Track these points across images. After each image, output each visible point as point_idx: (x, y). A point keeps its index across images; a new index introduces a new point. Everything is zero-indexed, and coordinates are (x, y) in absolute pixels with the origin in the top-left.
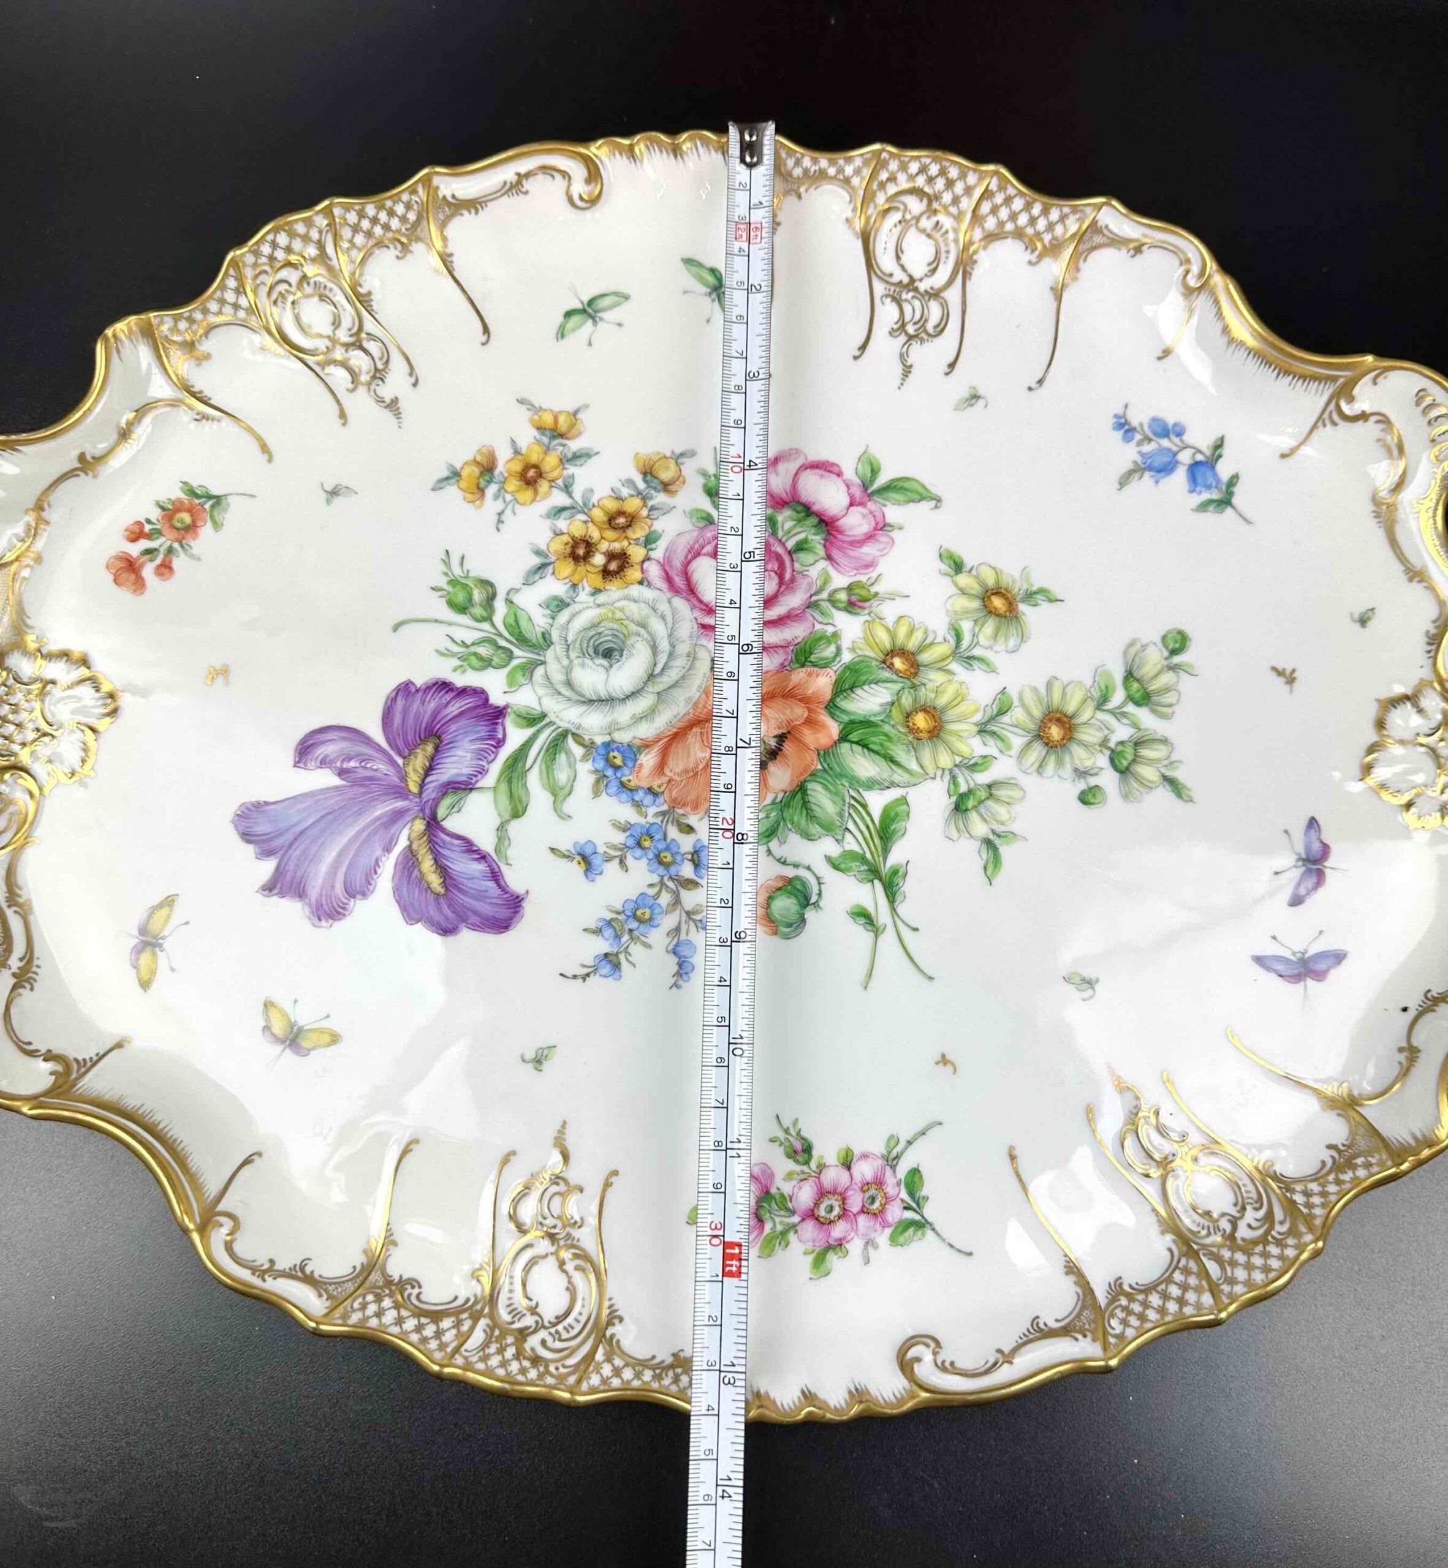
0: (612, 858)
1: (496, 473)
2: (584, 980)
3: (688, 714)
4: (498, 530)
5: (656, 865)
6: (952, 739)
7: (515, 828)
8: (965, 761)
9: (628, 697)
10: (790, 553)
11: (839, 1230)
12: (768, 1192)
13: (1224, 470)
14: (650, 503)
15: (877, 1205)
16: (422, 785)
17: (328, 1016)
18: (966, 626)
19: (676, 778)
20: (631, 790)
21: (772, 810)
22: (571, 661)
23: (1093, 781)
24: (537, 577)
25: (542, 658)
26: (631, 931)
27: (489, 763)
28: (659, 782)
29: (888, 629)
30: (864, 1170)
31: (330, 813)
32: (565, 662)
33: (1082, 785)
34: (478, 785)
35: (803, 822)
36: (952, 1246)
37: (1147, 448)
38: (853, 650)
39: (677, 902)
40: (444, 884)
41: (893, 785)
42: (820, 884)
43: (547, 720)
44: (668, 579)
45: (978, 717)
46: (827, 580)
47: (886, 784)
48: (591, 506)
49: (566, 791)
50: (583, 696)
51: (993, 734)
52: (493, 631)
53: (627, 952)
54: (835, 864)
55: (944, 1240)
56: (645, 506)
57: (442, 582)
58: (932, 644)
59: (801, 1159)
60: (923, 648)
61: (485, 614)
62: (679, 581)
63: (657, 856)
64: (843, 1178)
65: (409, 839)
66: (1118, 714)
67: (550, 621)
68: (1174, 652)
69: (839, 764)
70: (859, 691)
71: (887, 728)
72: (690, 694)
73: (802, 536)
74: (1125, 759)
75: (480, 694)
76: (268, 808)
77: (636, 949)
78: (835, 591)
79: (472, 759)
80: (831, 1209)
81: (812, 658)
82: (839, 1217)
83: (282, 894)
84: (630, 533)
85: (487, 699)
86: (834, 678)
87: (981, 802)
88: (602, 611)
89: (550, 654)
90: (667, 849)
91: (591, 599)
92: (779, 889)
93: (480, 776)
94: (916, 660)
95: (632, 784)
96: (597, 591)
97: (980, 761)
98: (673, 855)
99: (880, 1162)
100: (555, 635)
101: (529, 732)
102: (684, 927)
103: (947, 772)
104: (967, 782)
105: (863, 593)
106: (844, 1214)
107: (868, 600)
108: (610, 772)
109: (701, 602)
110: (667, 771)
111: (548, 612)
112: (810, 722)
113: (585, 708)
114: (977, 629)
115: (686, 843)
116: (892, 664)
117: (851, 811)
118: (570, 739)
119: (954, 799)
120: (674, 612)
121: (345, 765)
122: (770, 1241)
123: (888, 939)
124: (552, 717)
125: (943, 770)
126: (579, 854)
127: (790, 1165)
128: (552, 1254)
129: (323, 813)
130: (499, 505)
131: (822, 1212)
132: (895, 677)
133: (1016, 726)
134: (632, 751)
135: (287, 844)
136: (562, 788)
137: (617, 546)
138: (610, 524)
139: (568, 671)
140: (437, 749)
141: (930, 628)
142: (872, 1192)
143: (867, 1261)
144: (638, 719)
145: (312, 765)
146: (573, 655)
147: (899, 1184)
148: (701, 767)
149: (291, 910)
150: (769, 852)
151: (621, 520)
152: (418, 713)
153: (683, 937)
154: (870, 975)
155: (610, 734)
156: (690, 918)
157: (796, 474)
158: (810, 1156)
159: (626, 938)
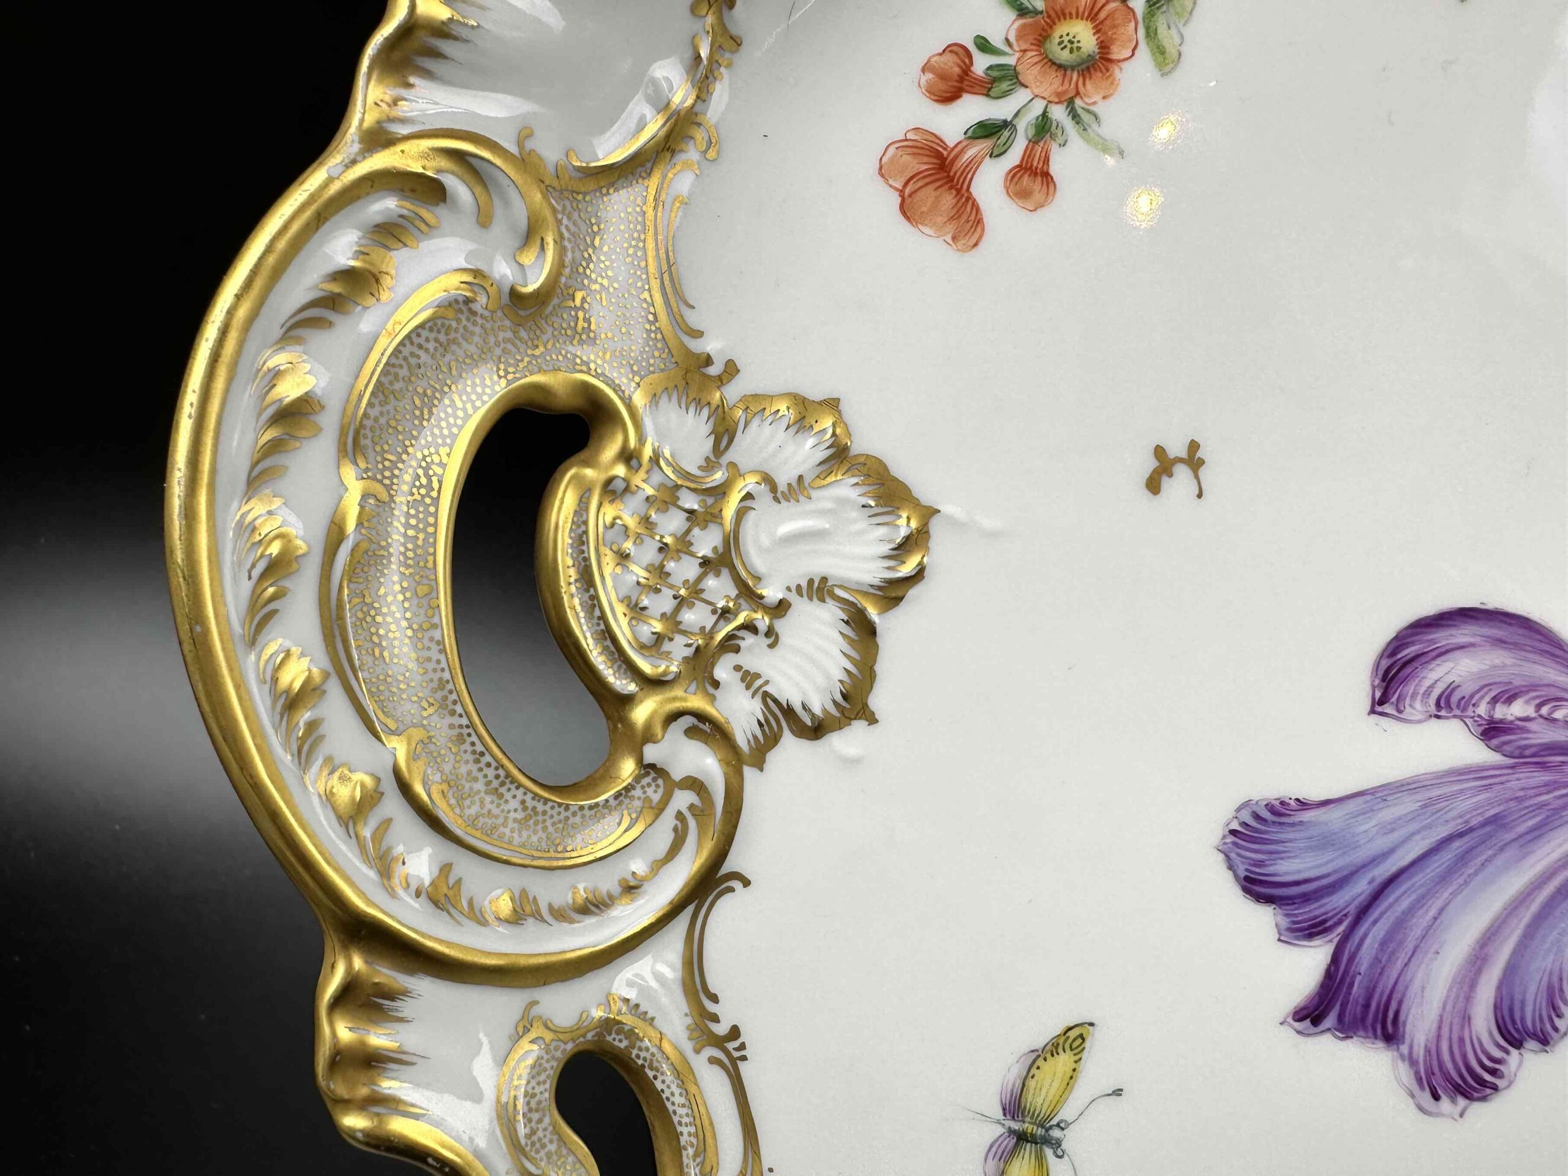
31: (1461, 835)
76: (1307, 816)
83: (1347, 1028)
121: (1501, 712)
129: (1442, 832)
135: (1352, 909)
145: (1416, 708)
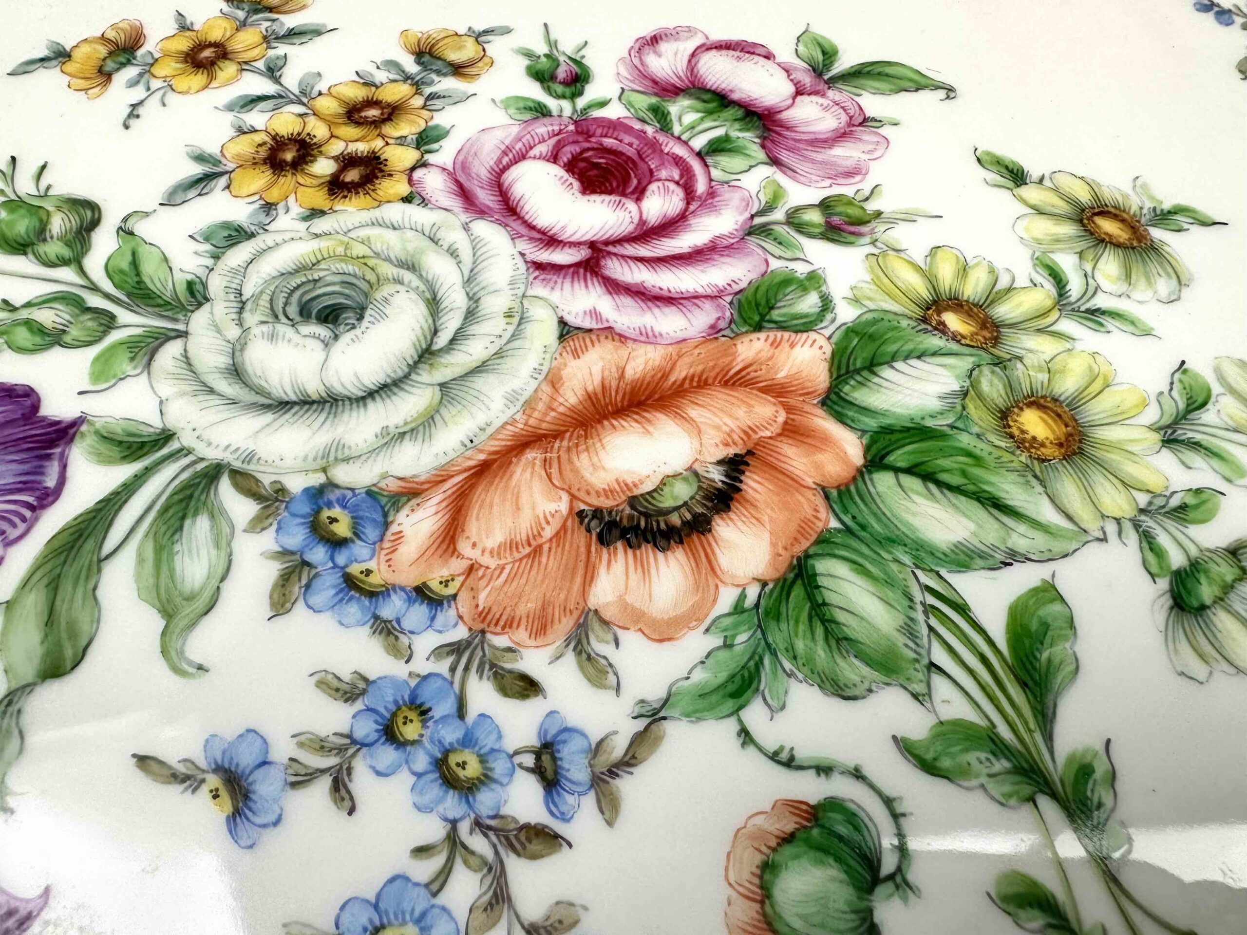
0: (313, 776)
1: (140, 53)
3: (513, 422)
4: (127, 127)
5: (435, 790)
6: (1113, 457)
7: (45, 704)
8: (1160, 502)
9: (372, 395)
10: (699, 155)
14: (428, 90)
18: (1067, 262)
19: (486, 560)
20: (372, 595)
21: (736, 626)
22: (246, 331)
24: (192, 193)
25: (181, 327)
27: (8, 544)
28: (445, 573)
29: (916, 269)
32: (233, 332)
35: (821, 652)
39: (499, 897)
41: (1011, 558)
42: (896, 816)
43: (174, 445)
44: (465, 194)
45: (1152, 415)
46: (777, 195)
47: (1000, 557)
48: (315, 93)
49: (201, 603)
50: (268, 395)
51: (1196, 446)
52: (80, 281)
54: (924, 760)
56: (418, 92)
58: (1009, 290)
60: (995, 296)
61: (66, 252)
62: (485, 197)
63: (441, 764)
67: (210, 262)
69: (880, 517)
70: (886, 372)
71: (965, 440)
72: (516, 383)
73: (719, 132)
75: (24, 401)
78: (798, 209)
81: (775, 315)
84: (388, 129)
85: (36, 407)
86: (828, 349)
87: (1228, 588)
88: (324, 244)
89: (199, 320)
90: (468, 741)
91: (303, 225)
92: (788, 839)
94: (987, 316)
95: (375, 579)
96: (315, 213)
97: (1191, 500)
100: (216, 285)
101: (125, 472)
103: (1128, 526)
104: (1181, 546)
105: (852, 211)
107: (863, 222)
108: (318, 554)
109: (532, 227)
110: (464, 547)
111: (208, 247)
112: (793, 432)
113: (269, 417)
114: (1088, 267)
115: (520, 724)
116: (943, 324)
117: (933, 622)
118: (225, 486)
119: (1164, 584)
120: (475, 244)
124: (186, 439)
125: (1118, 521)
126: (219, 769)
130: (138, 93)
132: (954, 346)
134: (380, 507)
136: (190, 598)
137: (361, 148)
138: (349, 118)
139: (237, 348)
141: (999, 265)
144: (395, 439)
146: (251, 319)
148: (548, 532)
150: (746, 736)
151: (373, 113)
155: (324, 470)
157: (693, 55)
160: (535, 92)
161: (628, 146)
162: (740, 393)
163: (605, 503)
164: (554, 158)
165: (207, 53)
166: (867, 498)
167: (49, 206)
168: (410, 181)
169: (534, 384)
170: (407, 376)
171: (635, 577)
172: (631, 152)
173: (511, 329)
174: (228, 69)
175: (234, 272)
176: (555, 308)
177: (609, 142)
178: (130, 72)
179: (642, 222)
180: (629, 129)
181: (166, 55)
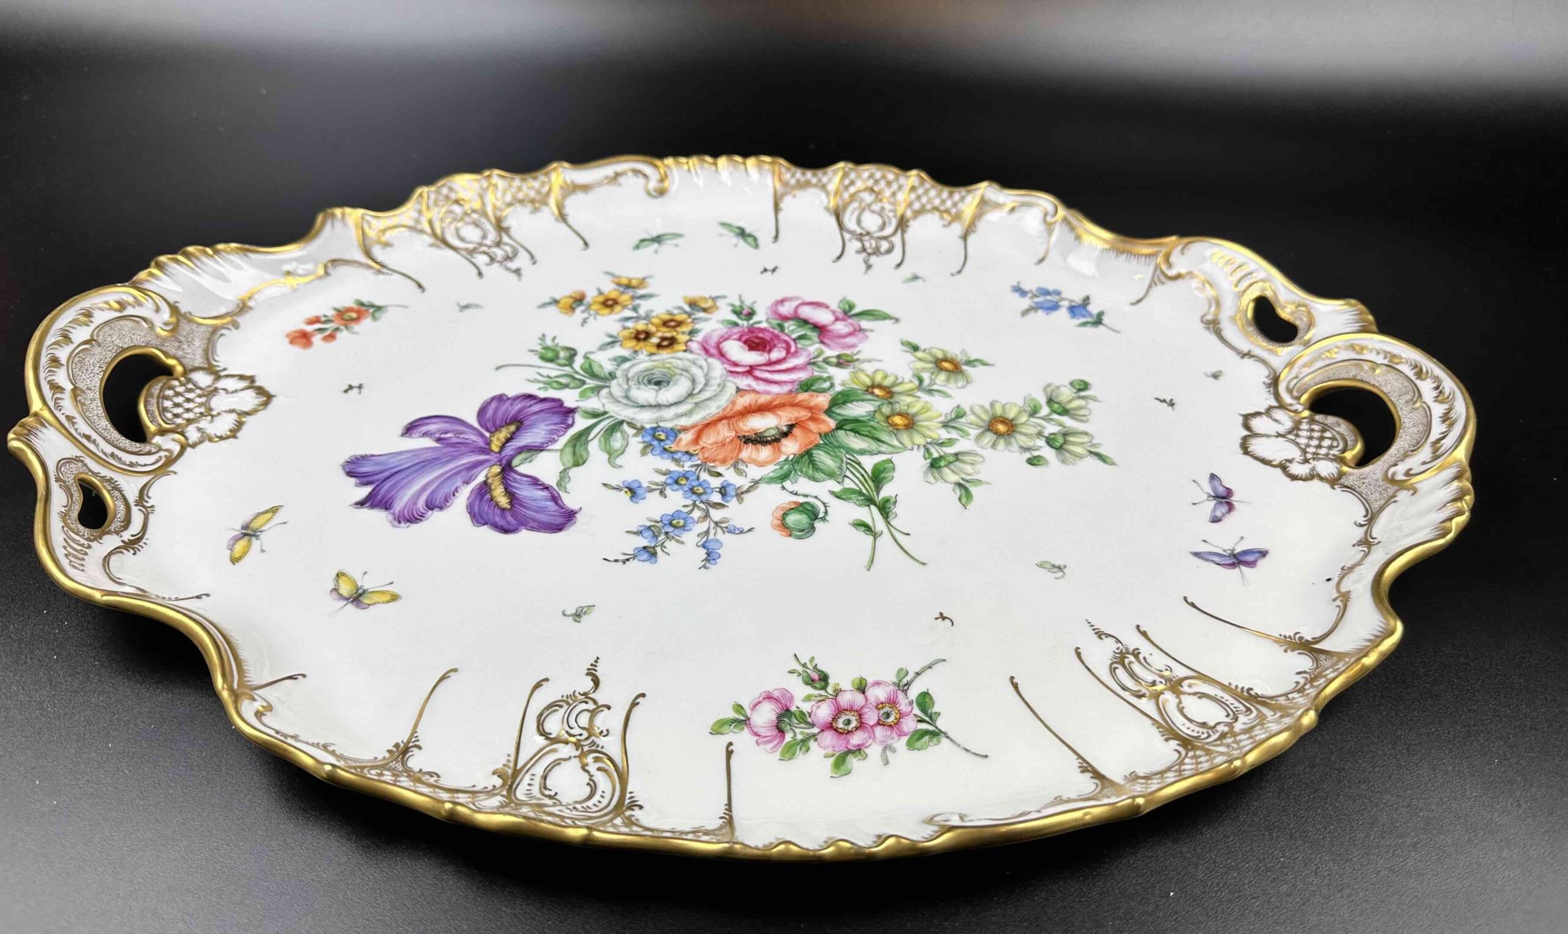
0: (653, 490)
1: (585, 301)
2: (624, 563)
3: (718, 413)
4: (582, 326)
5: (690, 494)
6: (923, 429)
7: (574, 472)
8: (935, 441)
9: (672, 405)
10: (794, 339)
11: (856, 739)
12: (788, 710)
13: (1094, 309)
14: (693, 317)
15: (892, 719)
16: (503, 447)
17: (392, 583)
18: (926, 376)
19: (708, 446)
20: (672, 452)
21: (784, 464)
22: (630, 386)
23: (1036, 453)
24: (608, 347)
25: (608, 384)
26: (667, 533)
27: (559, 436)
28: (695, 448)
29: (868, 376)
30: (878, 694)
31: (423, 462)
32: (626, 387)
33: (1028, 455)
34: (548, 448)
35: (810, 472)
36: (967, 750)
37: (1037, 300)
38: (843, 385)
39: (707, 516)
40: (511, 503)
41: (880, 452)
42: (825, 507)
43: (608, 415)
44: (706, 351)
45: (942, 419)
46: (821, 353)
47: (875, 452)
48: (651, 316)
49: (620, 452)
50: (638, 403)
51: (954, 427)
52: (572, 371)
53: (662, 545)
54: (838, 496)
55: (959, 745)
56: (690, 317)
57: (539, 348)
58: (901, 383)
59: (818, 685)
60: (894, 385)
61: (567, 363)
62: (713, 351)
63: (691, 489)
64: (859, 699)
65: (486, 476)
66: (1046, 419)
67: (616, 367)
68: (1080, 390)
69: (837, 441)
70: (849, 405)
71: (872, 423)
72: (720, 403)
73: (803, 333)
74: (1058, 442)
75: (559, 402)
76: (373, 458)
77: (670, 545)
78: (828, 357)
79: (546, 434)
80: (849, 722)
81: (813, 388)
82: (857, 728)
83: (372, 507)
84: (679, 329)
85: (562, 404)
86: (830, 398)
87: (950, 463)
88: (655, 363)
89: (614, 383)
90: (700, 485)
91: (648, 358)
92: (792, 509)
93: (550, 443)
94: (891, 390)
95: (673, 449)
96: (652, 354)
97: (946, 441)
98: (704, 489)
99: (892, 688)
100: (619, 373)
101: (593, 421)
102: (712, 531)
103: (922, 446)
104: (938, 452)
105: (849, 358)
106: (861, 726)
107: (851, 362)
108: (655, 443)
109: (729, 360)
110: (701, 443)
111: (615, 363)
112: (812, 419)
113: (638, 409)
114: (934, 377)
115: (716, 482)
116: (873, 392)
117: (848, 466)
118: (625, 425)
119: (929, 461)
120: (709, 365)
121: (442, 436)
122: (793, 745)
123: (885, 541)
124: (611, 413)
125: (919, 446)
126: (627, 487)
127: (809, 690)
128: (575, 757)
129: (420, 461)
130: (586, 315)
131: (840, 724)
132: (875, 398)
133: (971, 424)
134: (674, 433)
135: (383, 479)
136: (616, 451)
137: (668, 335)
138: (664, 325)
139: (627, 391)
140: (518, 429)
141: (900, 375)
142: (887, 709)
143: (887, 763)
144: (679, 416)
145: (416, 435)
146: (631, 383)
147: (911, 703)
148: (728, 440)
149: (378, 517)
150: (783, 488)
151: (673, 324)
152: (507, 410)
153: (711, 536)
154: (872, 561)
155: (657, 423)
156: (717, 525)
157: (797, 306)
158: (827, 684)
159: (662, 537)
160: (734, 318)
161: (767, 336)
162: (796, 408)
163: (747, 434)
164: (739, 339)
165: (610, 303)
166: (834, 437)
167: (558, 349)
168: (686, 346)
169: (726, 404)
170: (684, 401)
171: (754, 452)
172: (768, 338)
173: (719, 389)
174: (618, 308)
175: (625, 370)
176: (735, 384)
177: (760, 335)
178: (582, 308)
179: (769, 360)
180: (768, 331)
181: (595, 302)
